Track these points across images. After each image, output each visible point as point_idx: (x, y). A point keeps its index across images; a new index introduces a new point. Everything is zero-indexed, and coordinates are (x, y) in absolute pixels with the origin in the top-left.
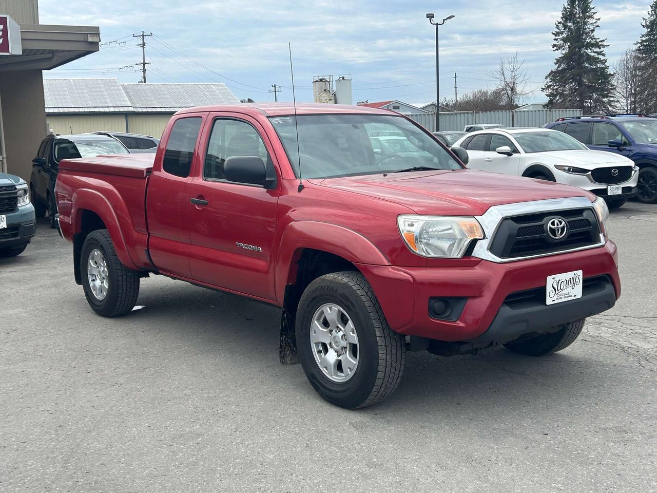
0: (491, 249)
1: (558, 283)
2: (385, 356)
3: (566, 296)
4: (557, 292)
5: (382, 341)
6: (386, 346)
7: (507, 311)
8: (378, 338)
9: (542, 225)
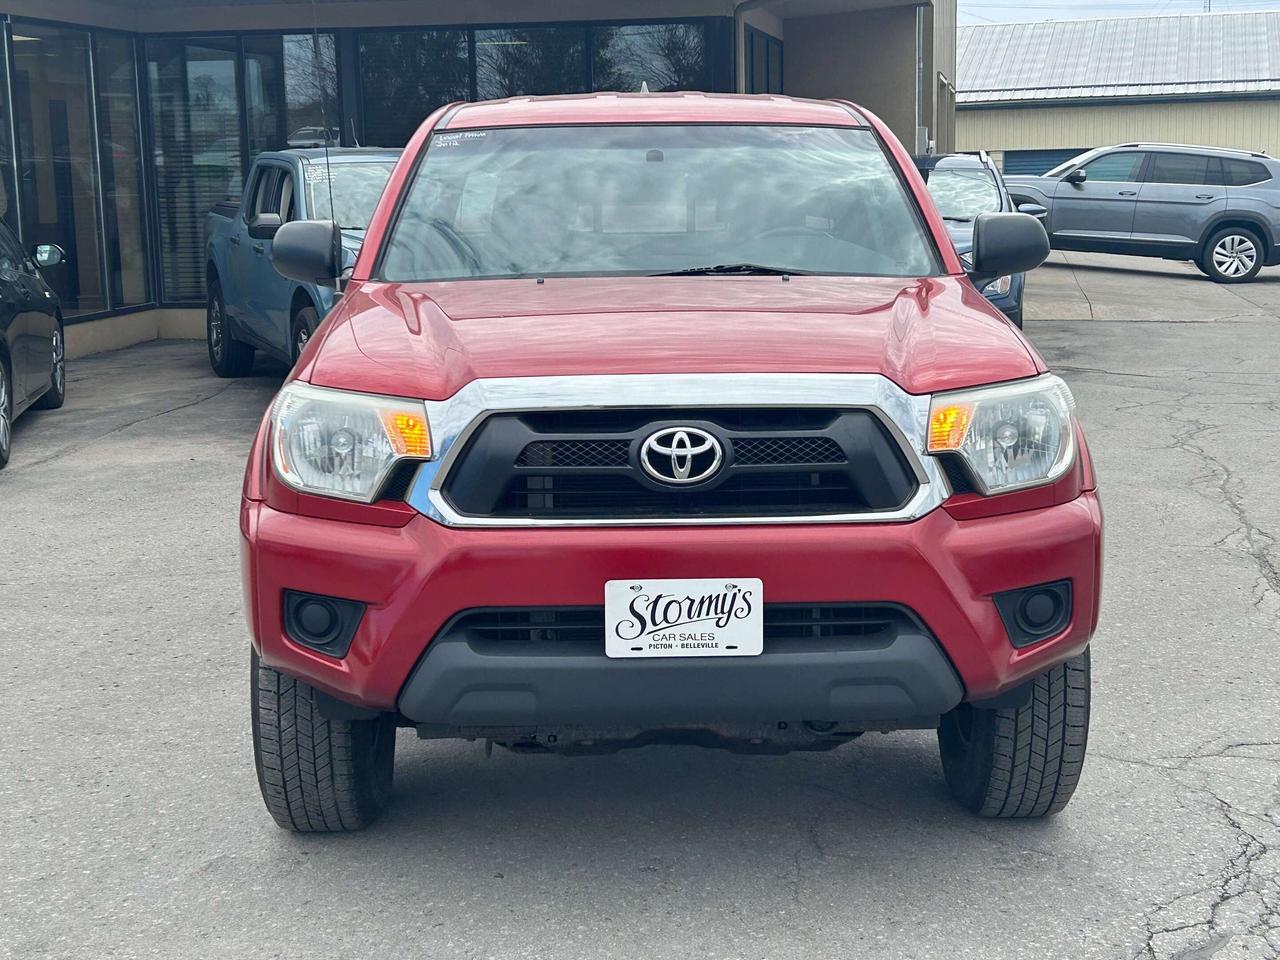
0: (448, 488)
1: (656, 603)
2: (276, 719)
3: (690, 641)
4: (650, 627)
5: (270, 682)
6: (279, 695)
7: (457, 654)
8: (261, 671)
9: (627, 443)
